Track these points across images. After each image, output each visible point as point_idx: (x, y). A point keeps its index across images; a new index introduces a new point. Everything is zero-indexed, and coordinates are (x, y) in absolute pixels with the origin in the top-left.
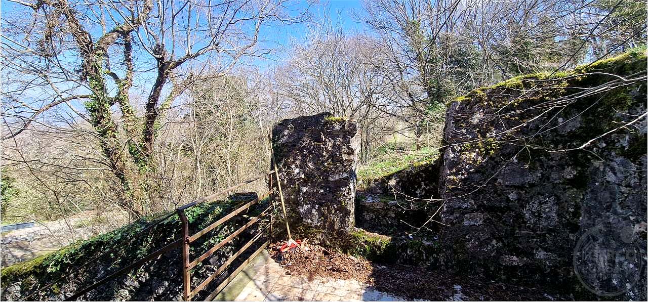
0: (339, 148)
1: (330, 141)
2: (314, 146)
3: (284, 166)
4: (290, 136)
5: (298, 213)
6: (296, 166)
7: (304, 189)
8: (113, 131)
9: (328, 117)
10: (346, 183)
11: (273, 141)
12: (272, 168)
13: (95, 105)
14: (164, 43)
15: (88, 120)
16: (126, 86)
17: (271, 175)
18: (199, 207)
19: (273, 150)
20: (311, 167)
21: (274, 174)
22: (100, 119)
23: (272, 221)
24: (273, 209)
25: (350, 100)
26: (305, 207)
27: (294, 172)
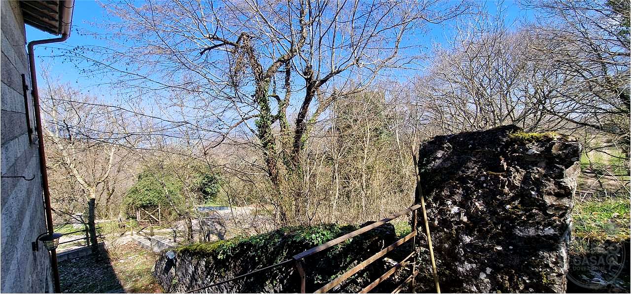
0: (538, 184)
1: (518, 171)
2: (486, 176)
3: (435, 200)
4: (445, 159)
5: (455, 271)
6: (454, 203)
7: (467, 239)
8: (272, 144)
9: (514, 132)
10: (553, 245)
11: (420, 164)
12: (418, 201)
13: (261, 122)
14: (312, 64)
15: (257, 135)
16: (285, 106)
17: (416, 211)
18: (330, 230)
19: (419, 176)
20: (480, 208)
21: (420, 210)
22: (264, 134)
23: (414, 273)
24: (416, 257)
25: (510, 108)
26: (468, 266)
27: (450, 211)
